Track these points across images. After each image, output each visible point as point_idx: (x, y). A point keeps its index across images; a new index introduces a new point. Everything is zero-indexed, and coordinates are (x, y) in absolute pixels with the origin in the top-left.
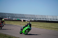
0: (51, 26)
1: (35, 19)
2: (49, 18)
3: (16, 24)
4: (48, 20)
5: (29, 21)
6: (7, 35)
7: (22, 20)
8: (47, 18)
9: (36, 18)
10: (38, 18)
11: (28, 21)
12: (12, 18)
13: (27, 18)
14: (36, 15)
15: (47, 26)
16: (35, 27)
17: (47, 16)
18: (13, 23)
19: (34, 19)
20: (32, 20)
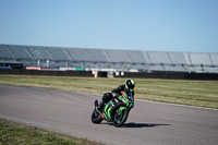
0: (205, 92)
1: (144, 68)
2: (194, 63)
3: (71, 88)
4: (190, 70)
5: (120, 76)
6: (42, 130)
7: (95, 72)
8: (188, 63)
9: (148, 61)
10: (153, 62)
11: (117, 74)
12: (56, 64)
13: (114, 64)
14: (147, 53)
15: (191, 93)
16: (144, 96)
17: (186, 56)
18: (62, 83)
19: (141, 67)
20: (131, 71)
